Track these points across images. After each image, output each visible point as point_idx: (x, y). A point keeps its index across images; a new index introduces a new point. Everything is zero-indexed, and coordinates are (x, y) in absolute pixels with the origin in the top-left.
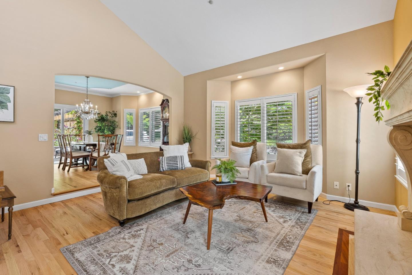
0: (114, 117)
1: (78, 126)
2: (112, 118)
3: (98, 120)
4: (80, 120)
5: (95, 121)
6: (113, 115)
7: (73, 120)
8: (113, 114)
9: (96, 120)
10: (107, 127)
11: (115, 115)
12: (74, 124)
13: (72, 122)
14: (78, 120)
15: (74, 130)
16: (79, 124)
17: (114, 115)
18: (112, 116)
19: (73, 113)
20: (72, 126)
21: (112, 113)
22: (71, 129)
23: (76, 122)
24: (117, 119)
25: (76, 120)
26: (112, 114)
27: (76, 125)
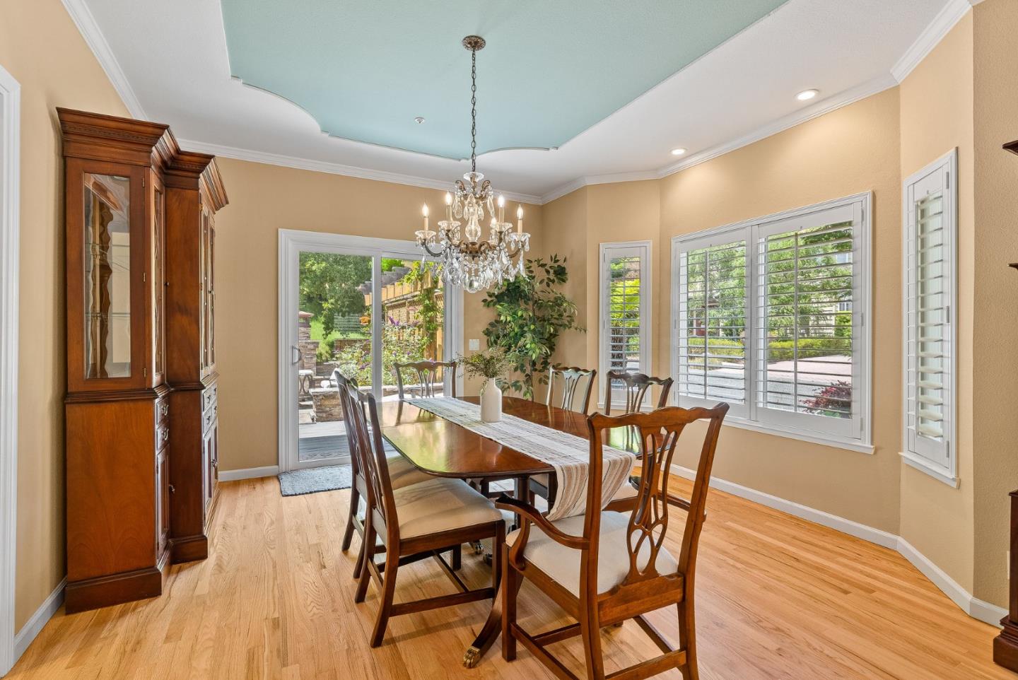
0: (553, 281)
1: (428, 319)
2: (548, 285)
3: (496, 297)
4: (431, 302)
5: (485, 301)
6: (552, 276)
7: (413, 303)
8: (552, 271)
9: (489, 299)
10: (532, 327)
11: (561, 273)
12: (416, 314)
13: (411, 308)
14: (427, 302)
15: (417, 332)
16: (430, 314)
17: (555, 272)
18: (549, 279)
19: (413, 278)
20: (412, 320)
21: (547, 267)
22: (409, 331)
23: (421, 308)
24: (566, 290)
25: (419, 302)
26: (548, 272)
27: (421, 318)
